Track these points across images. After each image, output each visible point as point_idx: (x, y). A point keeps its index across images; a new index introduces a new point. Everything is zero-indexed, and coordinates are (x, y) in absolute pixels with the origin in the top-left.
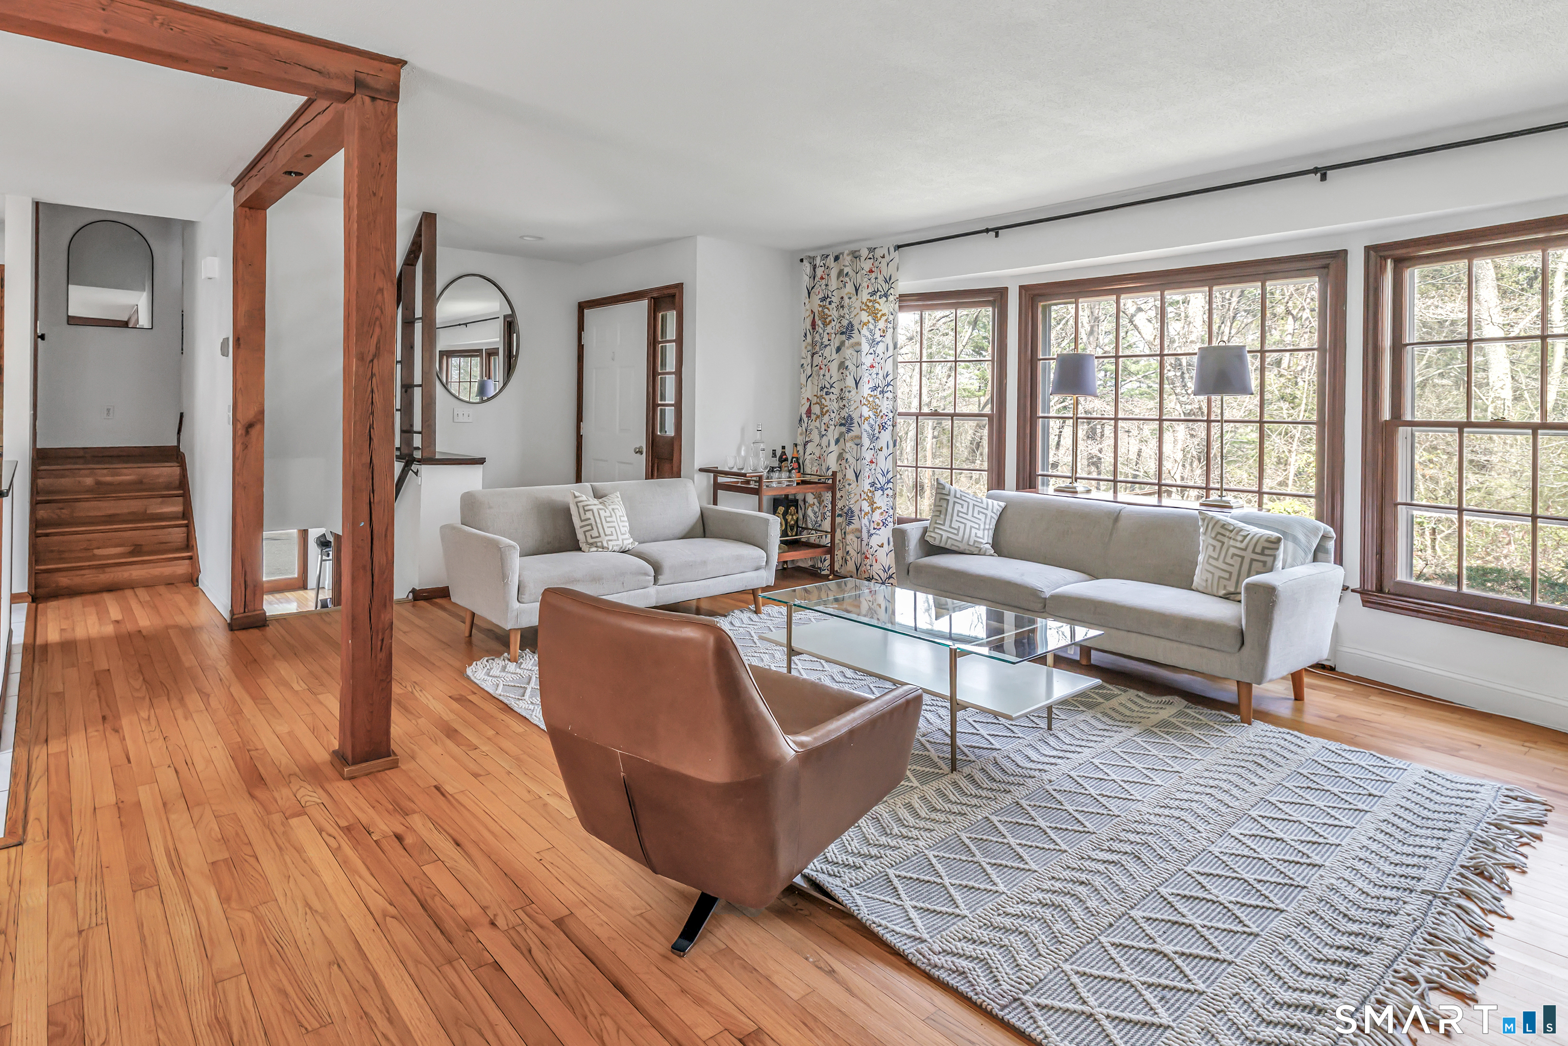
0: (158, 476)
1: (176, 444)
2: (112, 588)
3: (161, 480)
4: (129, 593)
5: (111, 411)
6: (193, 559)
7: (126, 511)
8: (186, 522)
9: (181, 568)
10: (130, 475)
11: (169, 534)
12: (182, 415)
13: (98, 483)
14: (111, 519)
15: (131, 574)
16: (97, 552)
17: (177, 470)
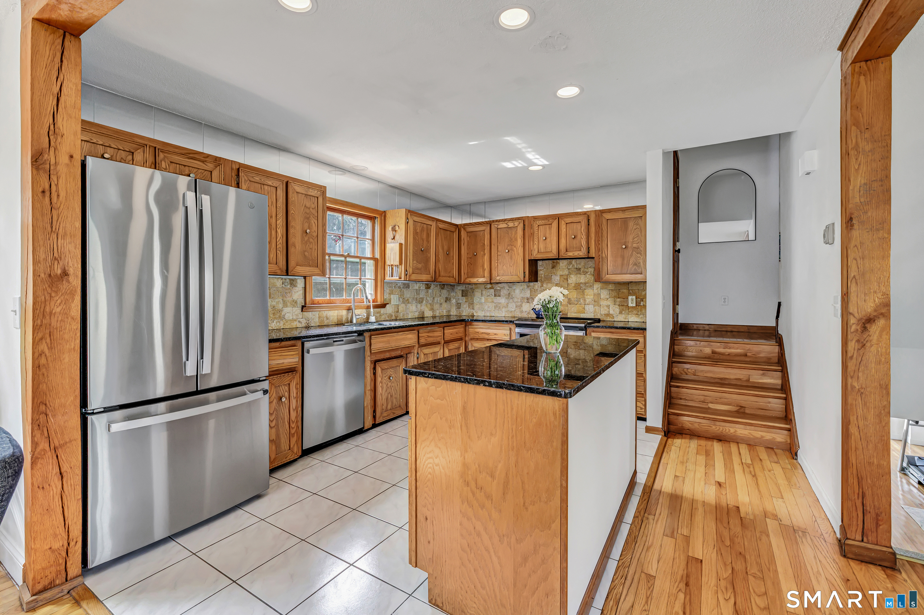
0: (760, 352)
1: (775, 325)
2: (721, 439)
3: (761, 355)
4: (733, 447)
5: (726, 300)
6: (792, 432)
7: (732, 377)
8: (784, 396)
9: (780, 437)
10: (737, 349)
11: (769, 403)
12: (779, 304)
13: (714, 352)
14: (722, 383)
15: (736, 431)
16: (711, 406)
17: (776, 349)
